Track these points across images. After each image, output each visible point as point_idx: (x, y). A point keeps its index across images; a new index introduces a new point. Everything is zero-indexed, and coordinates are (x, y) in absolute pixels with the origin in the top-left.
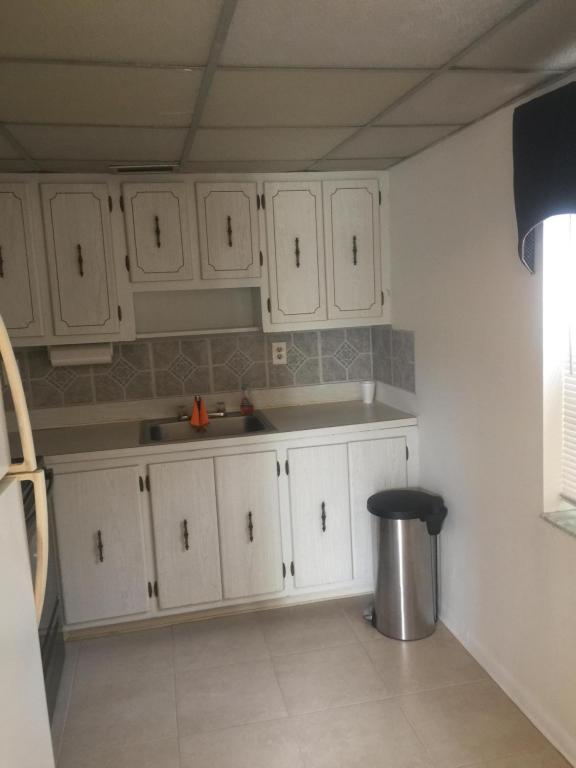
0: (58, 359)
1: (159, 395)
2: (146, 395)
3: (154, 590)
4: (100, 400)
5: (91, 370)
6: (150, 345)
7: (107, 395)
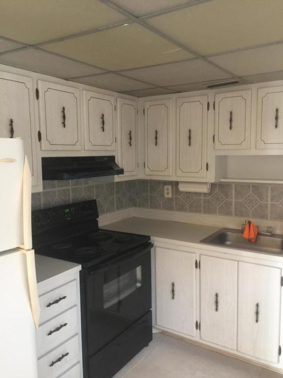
0: (182, 188)
1: (236, 215)
2: (229, 213)
3: (198, 326)
4: (205, 212)
5: (202, 196)
6: (233, 186)
7: (209, 210)
